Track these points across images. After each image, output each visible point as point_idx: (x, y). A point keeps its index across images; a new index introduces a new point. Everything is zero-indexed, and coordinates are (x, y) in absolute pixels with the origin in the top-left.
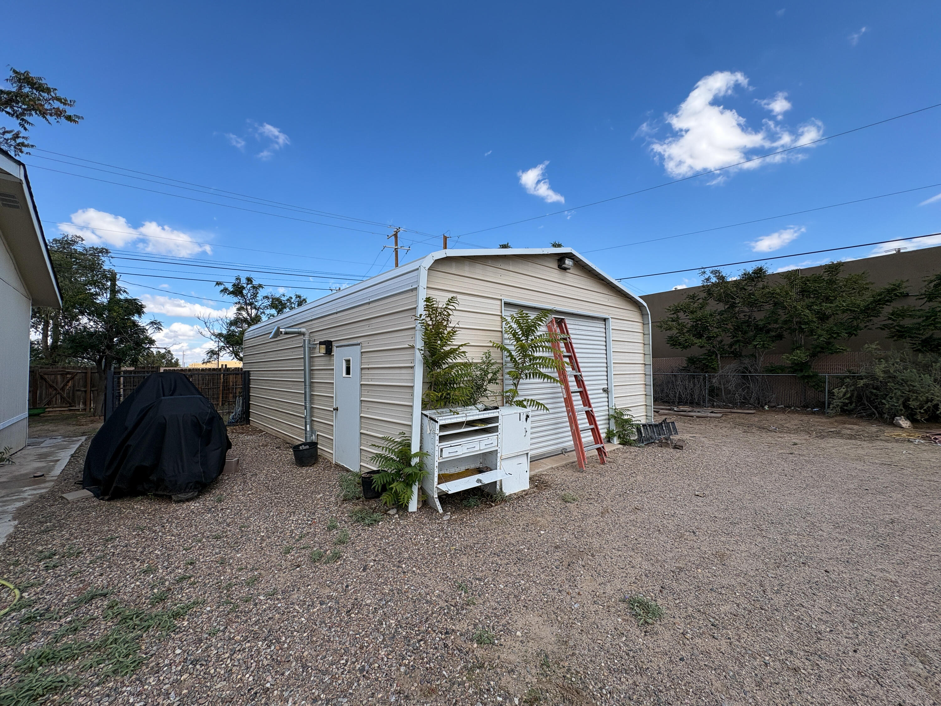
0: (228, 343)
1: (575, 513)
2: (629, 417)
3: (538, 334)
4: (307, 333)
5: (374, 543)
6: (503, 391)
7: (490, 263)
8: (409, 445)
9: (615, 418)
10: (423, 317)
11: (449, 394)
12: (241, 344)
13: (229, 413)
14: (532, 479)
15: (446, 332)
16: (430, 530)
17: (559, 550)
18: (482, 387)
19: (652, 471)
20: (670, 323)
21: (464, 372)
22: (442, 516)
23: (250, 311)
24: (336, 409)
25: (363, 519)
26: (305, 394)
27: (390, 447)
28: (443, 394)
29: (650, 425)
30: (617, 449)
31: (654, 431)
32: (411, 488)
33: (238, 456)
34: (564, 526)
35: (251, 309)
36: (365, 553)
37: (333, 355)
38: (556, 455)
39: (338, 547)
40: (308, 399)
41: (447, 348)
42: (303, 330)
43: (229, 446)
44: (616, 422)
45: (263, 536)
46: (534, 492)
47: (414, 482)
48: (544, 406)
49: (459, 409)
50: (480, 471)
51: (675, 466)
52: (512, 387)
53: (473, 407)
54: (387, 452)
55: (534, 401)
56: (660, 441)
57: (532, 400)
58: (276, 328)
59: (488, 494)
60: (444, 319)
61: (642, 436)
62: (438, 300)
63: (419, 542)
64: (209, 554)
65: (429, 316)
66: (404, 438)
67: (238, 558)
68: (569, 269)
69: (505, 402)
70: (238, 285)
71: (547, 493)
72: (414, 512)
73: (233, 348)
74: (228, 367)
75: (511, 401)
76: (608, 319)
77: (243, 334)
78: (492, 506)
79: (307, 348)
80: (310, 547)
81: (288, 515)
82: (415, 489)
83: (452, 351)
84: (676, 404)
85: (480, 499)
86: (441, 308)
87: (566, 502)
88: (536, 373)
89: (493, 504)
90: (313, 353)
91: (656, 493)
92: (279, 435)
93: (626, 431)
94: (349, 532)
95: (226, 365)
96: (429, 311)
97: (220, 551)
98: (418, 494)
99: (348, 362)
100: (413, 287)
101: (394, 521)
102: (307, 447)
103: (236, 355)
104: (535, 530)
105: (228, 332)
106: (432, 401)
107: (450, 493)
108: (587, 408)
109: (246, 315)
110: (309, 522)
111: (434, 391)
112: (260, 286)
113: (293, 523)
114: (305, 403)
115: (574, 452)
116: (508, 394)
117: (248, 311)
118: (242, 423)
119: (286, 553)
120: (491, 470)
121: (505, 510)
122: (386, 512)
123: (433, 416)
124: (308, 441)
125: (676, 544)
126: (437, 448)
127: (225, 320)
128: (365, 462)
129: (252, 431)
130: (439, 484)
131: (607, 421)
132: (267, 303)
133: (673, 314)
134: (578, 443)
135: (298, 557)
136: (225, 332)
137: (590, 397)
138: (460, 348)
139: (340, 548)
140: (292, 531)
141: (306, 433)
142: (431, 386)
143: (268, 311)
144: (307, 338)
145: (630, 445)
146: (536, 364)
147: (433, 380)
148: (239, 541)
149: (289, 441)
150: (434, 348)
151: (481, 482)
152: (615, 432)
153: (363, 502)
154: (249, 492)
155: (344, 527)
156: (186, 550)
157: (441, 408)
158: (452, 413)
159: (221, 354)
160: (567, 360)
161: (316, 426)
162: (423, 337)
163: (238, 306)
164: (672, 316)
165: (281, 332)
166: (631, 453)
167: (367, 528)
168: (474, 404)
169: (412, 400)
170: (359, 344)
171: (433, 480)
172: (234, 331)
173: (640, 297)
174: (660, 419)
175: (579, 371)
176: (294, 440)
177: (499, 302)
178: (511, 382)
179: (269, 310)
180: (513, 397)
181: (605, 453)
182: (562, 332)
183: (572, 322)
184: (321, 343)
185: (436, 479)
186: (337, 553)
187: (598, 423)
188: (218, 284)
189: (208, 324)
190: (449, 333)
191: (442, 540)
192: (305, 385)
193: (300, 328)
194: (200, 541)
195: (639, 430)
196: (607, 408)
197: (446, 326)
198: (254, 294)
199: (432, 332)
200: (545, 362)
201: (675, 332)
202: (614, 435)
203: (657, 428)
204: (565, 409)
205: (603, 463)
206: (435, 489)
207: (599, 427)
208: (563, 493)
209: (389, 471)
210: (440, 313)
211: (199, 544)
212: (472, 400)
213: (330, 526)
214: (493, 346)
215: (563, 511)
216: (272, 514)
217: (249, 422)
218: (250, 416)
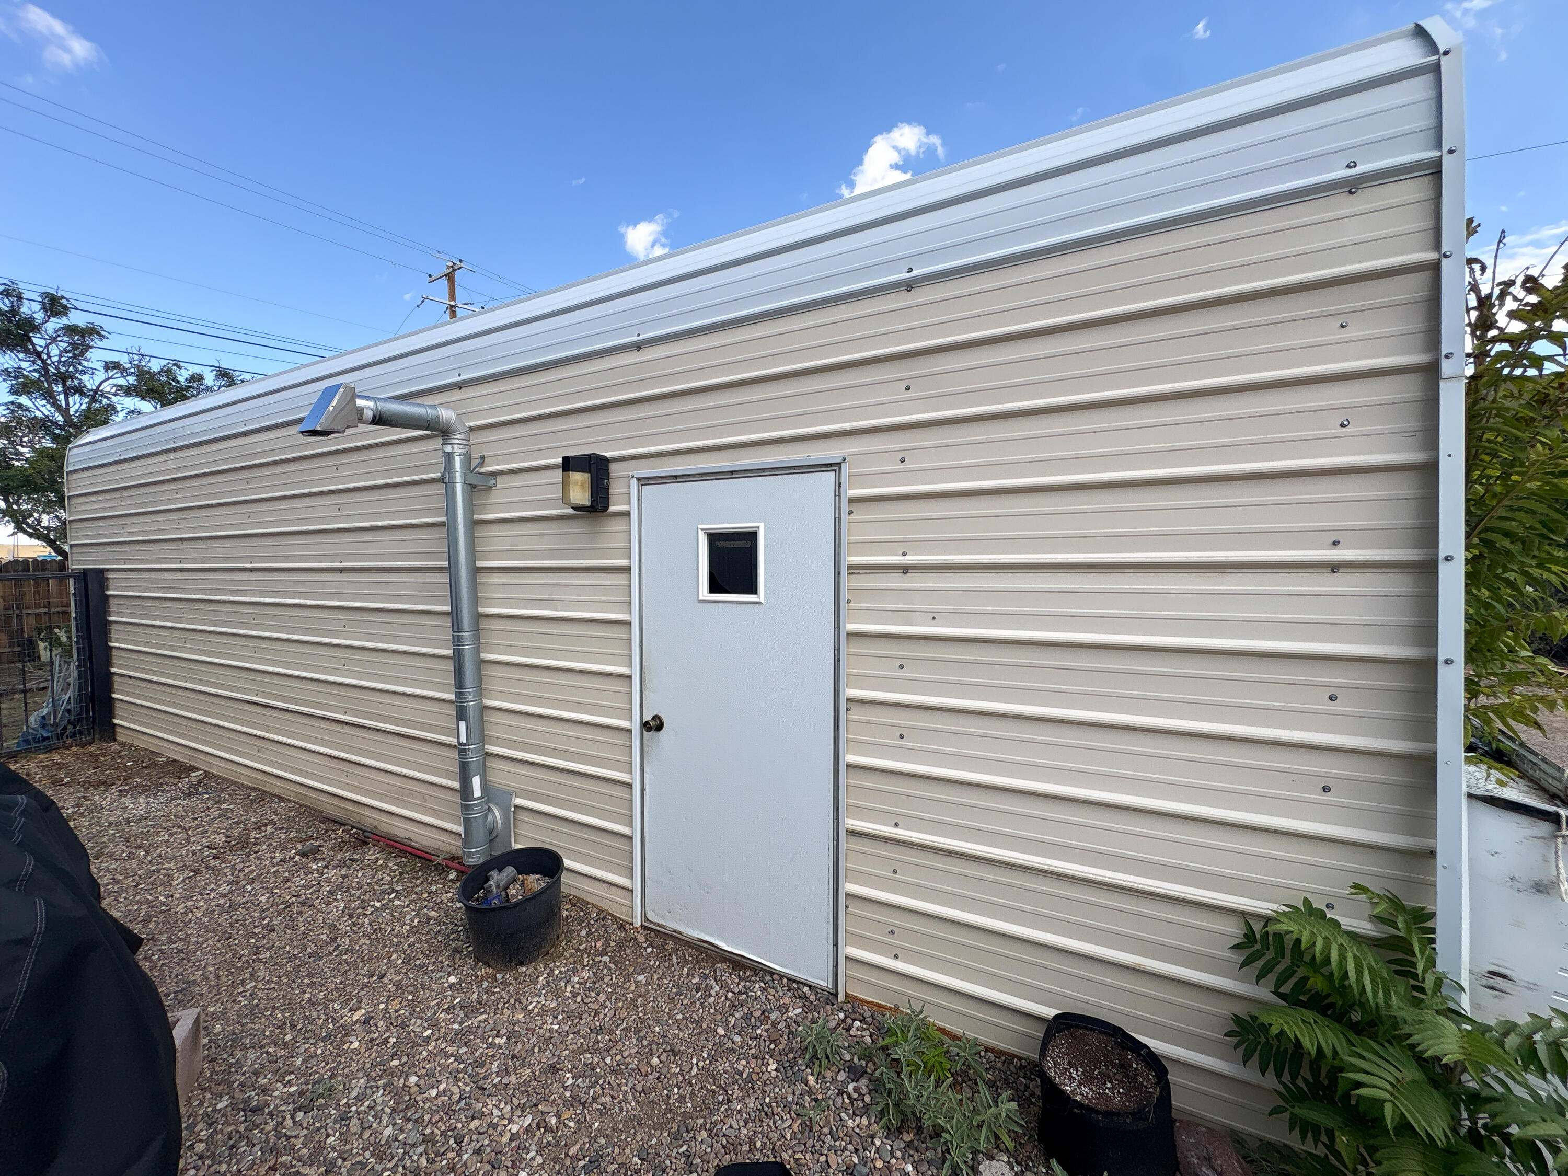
4: (461, 429)
24: (654, 725)
26: (457, 658)
37: (625, 514)
40: (470, 678)
42: (446, 414)
79: (459, 488)
90: (483, 509)
114: (459, 693)
118: (86, 740)
129: (141, 769)
141: (466, 808)
144: (456, 447)
161: (506, 777)
165: (360, 414)
170: (822, 467)
192: (456, 628)
193: (431, 407)
198: (74, 349)
217: (114, 733)
218: (117, 713)
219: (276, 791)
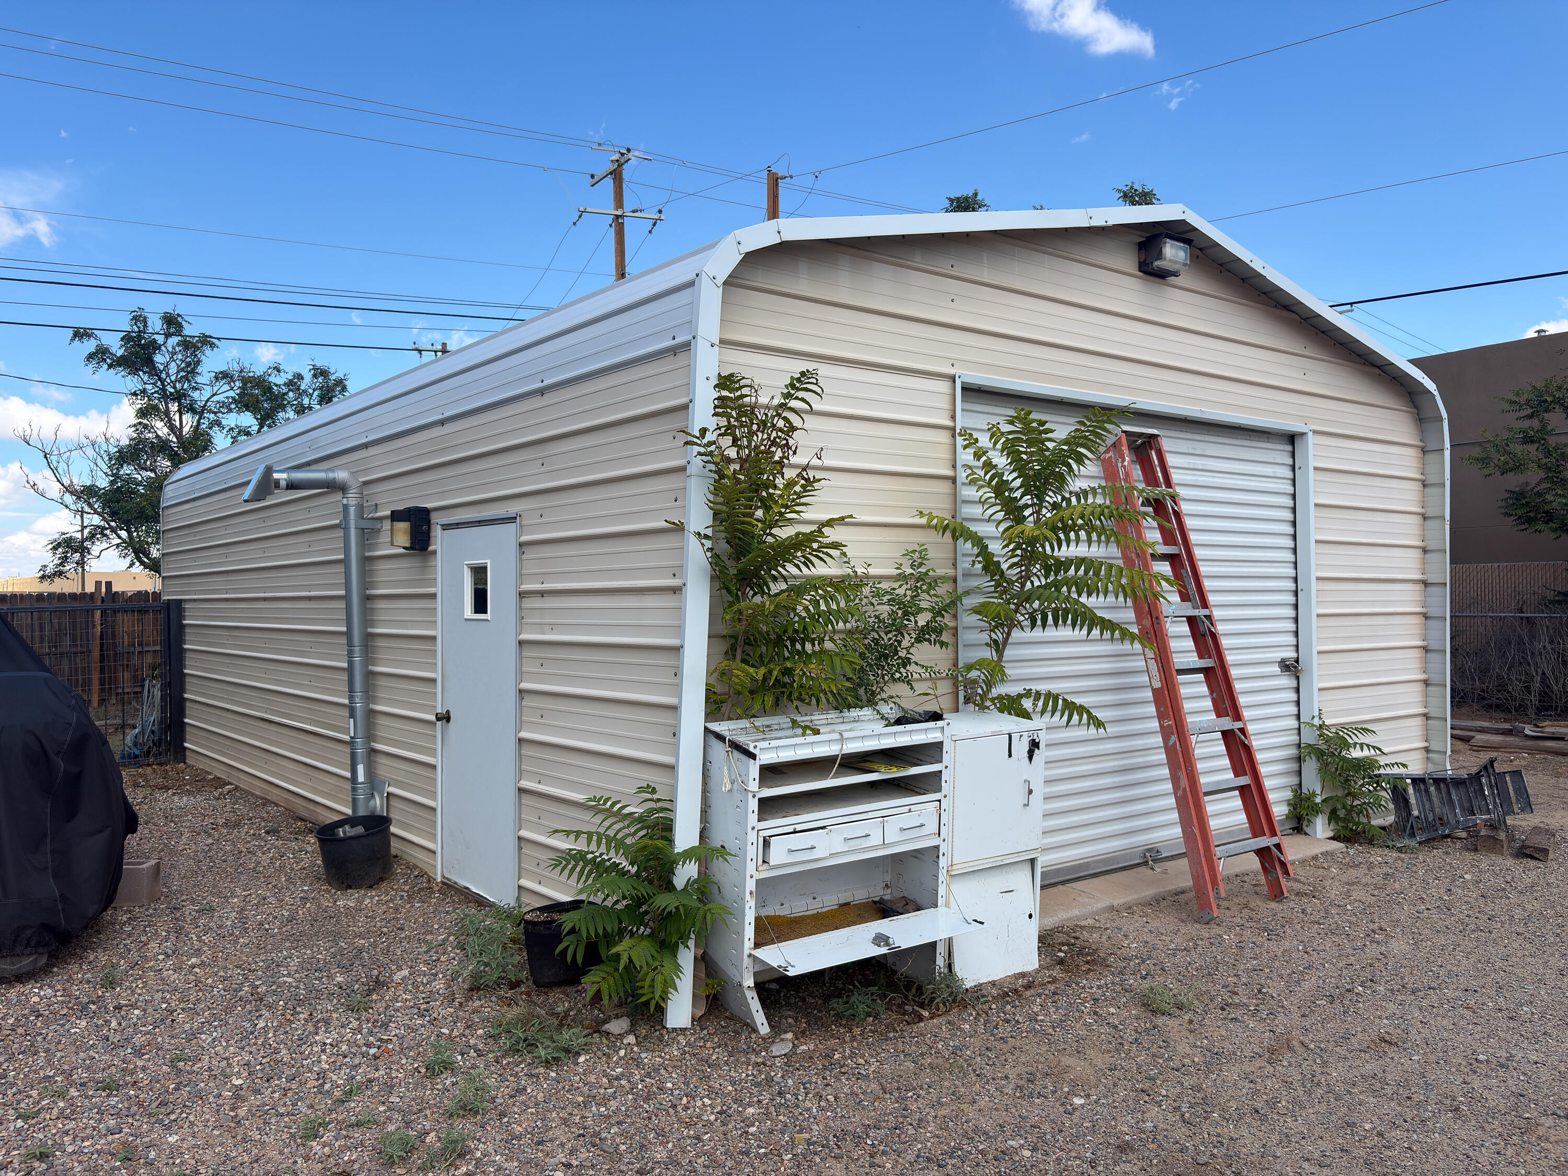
0: (114, 514)
1: (1183, 1048)
2: (1366, 753)
3: (1077, 485)
4: (354, 485)
5: (563, 1114)
6: (955, 664)
7: (918, 259)
8: (666, 829)
9: (1321, 755)
10: (710, 437)
11: (788, 672)
12: (156, 519)
13: (122, 727)
14: (1046, 941)
15: (780, 482)
16: (733, 1084)
17: (1131, 1156)
18: (896, 652)
19: (1440, 925)
20: (1518, 449)
21: (834, 607)
22: (767, 1042)
23: (177, 417)
24: (445, 718)
25: (531, 1045)
26: (350, 670)
27: (611, 833)
28: (770, 672)
29: (1437, 781)
30: (1325, 854)
31: (1451, 801)
32: (675, 955)
33: (155, 855)
34: (1147, 1085)
35: (180, 412)
36: (539, 1143)
37: (435, 552)
38: (1124, 869)
39: (459, 1124)
40: (358, 686)
41: (784, 533)
42: (341, 475)
43: (131, 822)
44: (1324, 769)
45: (240, 1087)
46: (1054, 981)
47: (684, 938)
48: (1089, 713)
49: (818, 718)
50: (884, 910)
51: (1518, 913)
52: (988, 654)
53: (867, 712)
54: (603, 849)
55: (1056, 698)
56: (1473, 833)
57: (1049, 695)
58: (261, 469)
59: (909, 983)
60: (774, 443)
61: (1409, 814)
62: (757, 381)
63: (699, 1117)
64: (89, 1131)
65: (729, 430)
66: (652, 805)
67: (171, 1146)
68: (1175, 274)
69: (961, 699)
70: (139, 337)
71: (1092, 984)
72: (683, 1030)
73: (129, 532)
74: (114, 589)
75: (983, 697)
76: (1303, 434)
77: (160, 488)
78: (921, 1018)
79: (353, 532)
80: (375, 1123)
81: (310, 1027)
82: (687, 958)
83: (801, 543)
84: (1531, 712)
85: (883, 996)
86: (767, 407)
87: (1154, 1012)
88: (1066, 612)
89: (926, 1013)
90: (373, 547)
91: (1449, 993)
92: (275, 795)
93: (1355, 797)
94: (491, 1082)
95: (109, 584)
96: (728, 416)
97: (118, 1124)
98: (695, 977)
99: (479, 573)
100: (679, 340)
101: (622, 1053)
102: (360, 830)
103: (139, 551)
104: (1054, 1092)
105: (112, 483)
106: (739, 693)
107: (792, 973)
108: (1227, 723)
109: (166, 430)
110: (373, 1051)
111: (744, 661)
112: (206, 341)
113: (323, 1051)
114: (351, 698)
115: (1184, 862)
116: (974, 674)
117: (170, 420)
118: (163, 760)
119: (306, 1137)
120: (918, 909)
121: (962, 1030)
122: (597, 1028)
123: (742, 739)
124: (361, 812)
125: (1510, 1152)
126: (752, 836)
127: (104, 447)
128: (532, 875)
129: (194, 781)
130: (757, 945)
131: (1294, 766)
132: (227, 393)
133: (1531, 416)
134: (1196, 831)
135: (342, 1149)
136: (103, 483)
137: (1238, 686)
138: (826, 530)
139: (463, 1126)
140: (322, 1076)
141: (354, 789)
142: (733, 648)
143: (232, 419)
144: (352, 499)
145: (1371, 842)
146: (1068, 582)
147: (741, 628)
148: (171, 1097)
149: (304, 814)
150: (744, 533)
151: (887, 944)
152: (1318, 800)
153: (528, 994)
154: (194, 960)
155: (474, 1067)
156: (25, 1118)
157: (765, 712)
158: (800, 731)
159: (95, 549)
160: (1164, 568)
161: (384, 768)
162: (711, 497)
163: (140, 403)
164: (1526, 424)
165: (277, 484)
166: (1371, 866)
167: (542, 1070)
168: (871, 702)
169: (677, 689)
170: (512, 519)
171: (741, 933)
172: (130, 480)
173: (1415, 362)
174: (1472, 763)
175: (1205, 605)
176: (319, 810)
177: (943, 387)
178: (985, 637)
179: (233, 416)
180: (989, 684)
181: (1283, 864)
182: (1151, 479)
183: (1183, 446)
184: (396, 516)
185: (749, 932)
186: (456, 1141)
187: (1263, 770)
188: (80, 334)
189: (54, 459)
190: (790, 484)
191: (767, 1114)
192: (350, 644)
193: (331, 470)
194: (61, 1095)
195: (1400, 797)
196: (1293, 723)
197: (780, 462)
198: (188, 364)
199: (738, 481)
200: (1097, 574)
201: (1532, 477)
202: (1315, 810)
203: (1462, 790)
204: (1155, 724)
205: (1277, 894)
206: (746, 961)
207: (1268, 783)
208: (1146, 984)
209: (609, 903)
210: (764, 423)
211: (61, 1104)
212: (861, 691)
213: (435, 1062)
214: (928, 526)
215: (1145, 1040)
216: (261, 1024)
217: (185, 755)
218: (187, 737)
219: (274, 799)
